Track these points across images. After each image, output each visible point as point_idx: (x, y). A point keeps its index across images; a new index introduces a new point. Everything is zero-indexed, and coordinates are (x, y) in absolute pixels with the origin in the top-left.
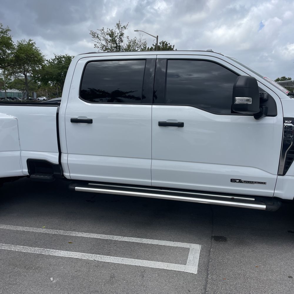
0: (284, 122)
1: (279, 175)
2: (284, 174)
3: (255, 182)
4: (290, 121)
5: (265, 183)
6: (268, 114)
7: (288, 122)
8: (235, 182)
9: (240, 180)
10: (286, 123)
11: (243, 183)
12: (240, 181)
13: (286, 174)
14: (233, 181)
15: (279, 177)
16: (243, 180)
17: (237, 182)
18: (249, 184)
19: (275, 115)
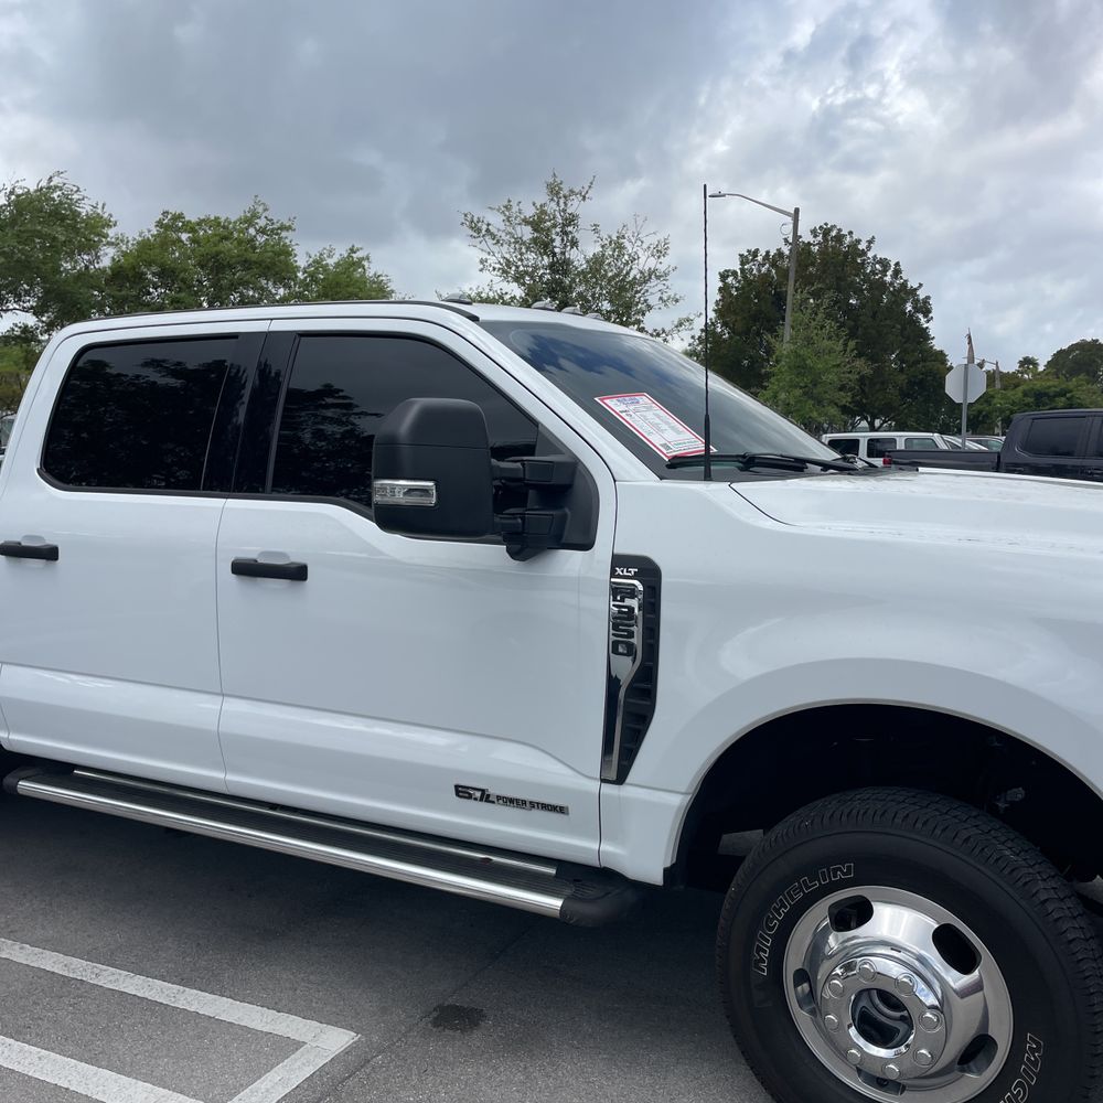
0: (613, 574)
1: (603, 781)
2: (620, 779)
3: (534, 805)
4: (633, 570)
5: (561, 810)
6: (563, 541)
7: (625, 574)
8: (470, 797)
9: (483, 791)
10: (619, 577)
11: (493, 802)
12: (485, 797)
13: (628, 780)
14: (462, 792)
15: (608, 789)
16: (493, 791)
17: (476, 799)
18: (515, 809)
19: (586, 545)
